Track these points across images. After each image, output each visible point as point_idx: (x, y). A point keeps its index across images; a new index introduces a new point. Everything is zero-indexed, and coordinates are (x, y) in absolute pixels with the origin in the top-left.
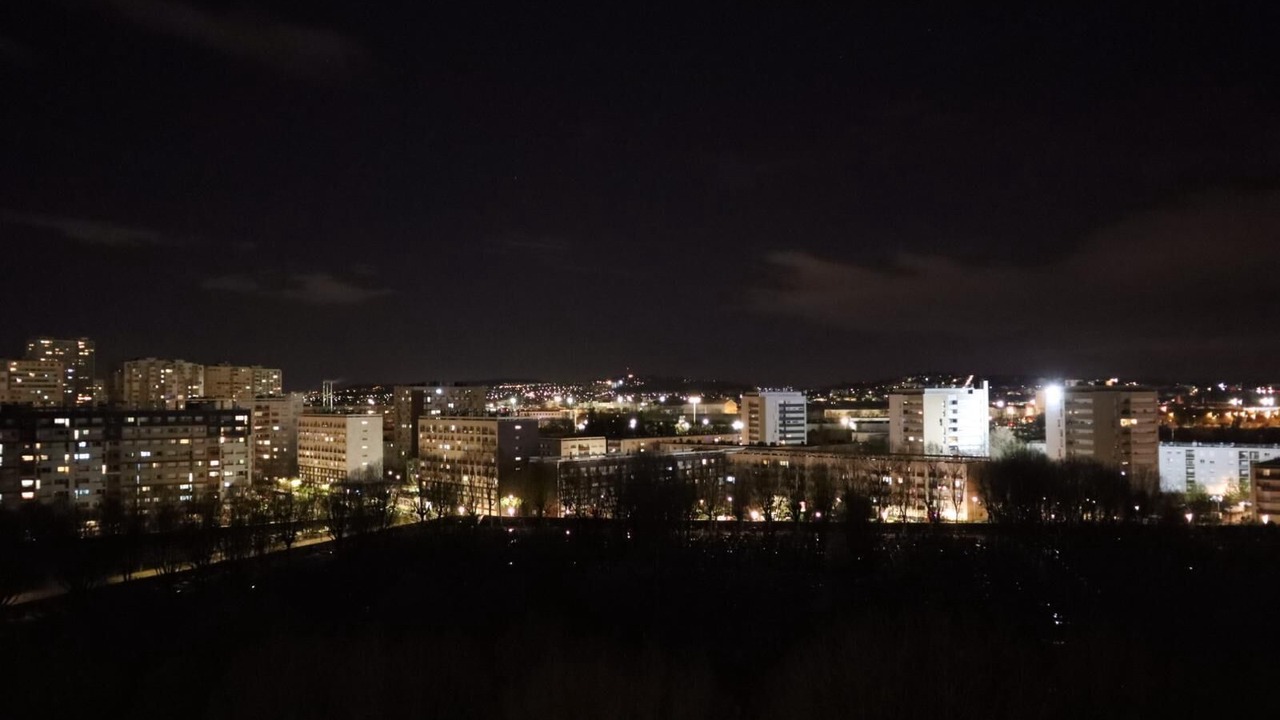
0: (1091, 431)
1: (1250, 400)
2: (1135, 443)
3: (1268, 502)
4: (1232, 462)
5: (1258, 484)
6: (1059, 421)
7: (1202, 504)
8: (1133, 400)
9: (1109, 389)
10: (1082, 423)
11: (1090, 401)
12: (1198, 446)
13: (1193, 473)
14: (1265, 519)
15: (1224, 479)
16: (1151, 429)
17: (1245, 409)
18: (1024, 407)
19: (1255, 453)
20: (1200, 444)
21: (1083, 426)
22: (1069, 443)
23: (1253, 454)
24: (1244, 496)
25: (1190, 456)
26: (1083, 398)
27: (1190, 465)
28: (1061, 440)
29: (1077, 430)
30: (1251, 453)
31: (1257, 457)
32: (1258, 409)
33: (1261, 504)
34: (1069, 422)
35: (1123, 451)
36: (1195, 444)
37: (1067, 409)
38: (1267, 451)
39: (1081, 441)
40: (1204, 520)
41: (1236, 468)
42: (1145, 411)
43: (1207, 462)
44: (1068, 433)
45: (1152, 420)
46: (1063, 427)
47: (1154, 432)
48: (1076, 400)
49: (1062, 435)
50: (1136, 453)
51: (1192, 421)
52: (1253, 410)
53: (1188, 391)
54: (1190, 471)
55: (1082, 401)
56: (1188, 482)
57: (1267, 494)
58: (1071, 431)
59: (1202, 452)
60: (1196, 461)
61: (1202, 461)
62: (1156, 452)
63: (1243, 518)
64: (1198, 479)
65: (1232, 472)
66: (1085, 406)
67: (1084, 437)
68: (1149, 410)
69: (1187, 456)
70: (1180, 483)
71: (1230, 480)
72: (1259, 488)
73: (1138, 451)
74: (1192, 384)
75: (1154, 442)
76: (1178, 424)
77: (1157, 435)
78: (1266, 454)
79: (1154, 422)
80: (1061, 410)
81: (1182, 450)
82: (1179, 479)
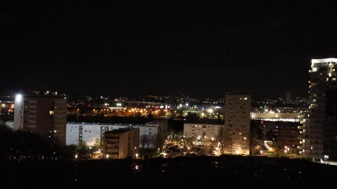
0: (35, 117)
1: (113, 104)
2: (56, 122)
3: (109, 149)
4: (98, 131)
5: (106, 141)
6: (21, 111)
7: (83, 150)
8: (56, 102)
9: (46, 96)
10: (32, 112)
11: (36, 102)
12: (84, 124)
13: (82, 136)
14: (108, 156)
15: (94, 139)
16: (63, 116)
17: (109, 108)
18: (10, 104)
19: (107, 127)
20: (85, 123)
21: (32, 114)
22: (25, 122)
23: (107, 128)
24: (101, 146)
25: (81, 129)
26: (32, 100)
27: (81, 133)
28: (21, 121)
29: (29, 116)
30: (106, 127)
31: (108, 129)
32: (114, 108)
33: (107, 150)
34: (25, 112)
35: (50, 126)
36: (83, 123)
37: (25, 106)
38: (112, 126)
39: (31, 121)
40: (83, 157)
41: (100, 134)
42: (61, 108)
43: (88, 131)
44: (24, 117)
45: (64, 111)
46: (22, 114)
47: (65, 117)
48: (30, 101)
49: (22, 118)
50: (56, 127)
51: (87, 112)
52: (112, 108)
53: (87, 99)
54: (81, 135)
55: (32, 102)
56: (79, 140)
57: (109, 145)
58: (26, 116)
59: (86, 127)
60: (83, 131)
61: (86, 131)
62: (65, 127)
63: (99, 156)
64: (84, 139)
65: (98, 136)
66: (33, 104)
67: (32, 119)
68: (63, 107)
69: (80, 128)
70: (76, 141)
71: (97, 139)
72: (106, 143)
73: (57, 126)
74: (89, 96)
75: (65, 122)
76: (81, 113)
77: (66, 119)
78: (111, 128)
79: (65, 113)
80: (22, 106)
81: (78, 126)
82: (76, 139)
